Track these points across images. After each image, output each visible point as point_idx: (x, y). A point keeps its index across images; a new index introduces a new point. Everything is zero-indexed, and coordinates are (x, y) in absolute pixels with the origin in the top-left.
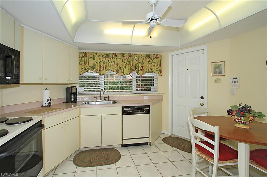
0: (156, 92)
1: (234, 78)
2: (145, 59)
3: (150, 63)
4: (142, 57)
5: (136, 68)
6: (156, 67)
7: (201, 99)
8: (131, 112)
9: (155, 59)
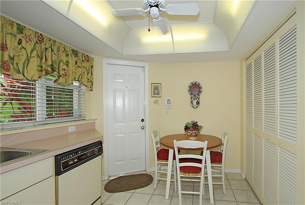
0: (81, 118)
1: (168, 100)
2: (69, 55)
3: (79, 67)
4: (64, 50)
5: (53, 70)
6: (85, 76)
7: (141, 121)
8: (76, 162)
9: (86, 62)
